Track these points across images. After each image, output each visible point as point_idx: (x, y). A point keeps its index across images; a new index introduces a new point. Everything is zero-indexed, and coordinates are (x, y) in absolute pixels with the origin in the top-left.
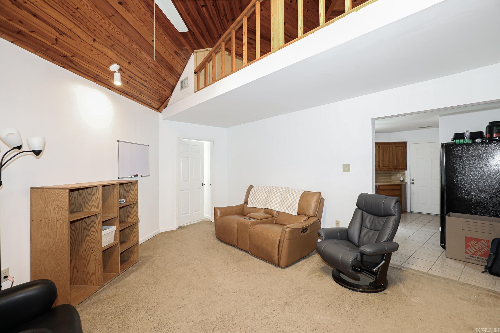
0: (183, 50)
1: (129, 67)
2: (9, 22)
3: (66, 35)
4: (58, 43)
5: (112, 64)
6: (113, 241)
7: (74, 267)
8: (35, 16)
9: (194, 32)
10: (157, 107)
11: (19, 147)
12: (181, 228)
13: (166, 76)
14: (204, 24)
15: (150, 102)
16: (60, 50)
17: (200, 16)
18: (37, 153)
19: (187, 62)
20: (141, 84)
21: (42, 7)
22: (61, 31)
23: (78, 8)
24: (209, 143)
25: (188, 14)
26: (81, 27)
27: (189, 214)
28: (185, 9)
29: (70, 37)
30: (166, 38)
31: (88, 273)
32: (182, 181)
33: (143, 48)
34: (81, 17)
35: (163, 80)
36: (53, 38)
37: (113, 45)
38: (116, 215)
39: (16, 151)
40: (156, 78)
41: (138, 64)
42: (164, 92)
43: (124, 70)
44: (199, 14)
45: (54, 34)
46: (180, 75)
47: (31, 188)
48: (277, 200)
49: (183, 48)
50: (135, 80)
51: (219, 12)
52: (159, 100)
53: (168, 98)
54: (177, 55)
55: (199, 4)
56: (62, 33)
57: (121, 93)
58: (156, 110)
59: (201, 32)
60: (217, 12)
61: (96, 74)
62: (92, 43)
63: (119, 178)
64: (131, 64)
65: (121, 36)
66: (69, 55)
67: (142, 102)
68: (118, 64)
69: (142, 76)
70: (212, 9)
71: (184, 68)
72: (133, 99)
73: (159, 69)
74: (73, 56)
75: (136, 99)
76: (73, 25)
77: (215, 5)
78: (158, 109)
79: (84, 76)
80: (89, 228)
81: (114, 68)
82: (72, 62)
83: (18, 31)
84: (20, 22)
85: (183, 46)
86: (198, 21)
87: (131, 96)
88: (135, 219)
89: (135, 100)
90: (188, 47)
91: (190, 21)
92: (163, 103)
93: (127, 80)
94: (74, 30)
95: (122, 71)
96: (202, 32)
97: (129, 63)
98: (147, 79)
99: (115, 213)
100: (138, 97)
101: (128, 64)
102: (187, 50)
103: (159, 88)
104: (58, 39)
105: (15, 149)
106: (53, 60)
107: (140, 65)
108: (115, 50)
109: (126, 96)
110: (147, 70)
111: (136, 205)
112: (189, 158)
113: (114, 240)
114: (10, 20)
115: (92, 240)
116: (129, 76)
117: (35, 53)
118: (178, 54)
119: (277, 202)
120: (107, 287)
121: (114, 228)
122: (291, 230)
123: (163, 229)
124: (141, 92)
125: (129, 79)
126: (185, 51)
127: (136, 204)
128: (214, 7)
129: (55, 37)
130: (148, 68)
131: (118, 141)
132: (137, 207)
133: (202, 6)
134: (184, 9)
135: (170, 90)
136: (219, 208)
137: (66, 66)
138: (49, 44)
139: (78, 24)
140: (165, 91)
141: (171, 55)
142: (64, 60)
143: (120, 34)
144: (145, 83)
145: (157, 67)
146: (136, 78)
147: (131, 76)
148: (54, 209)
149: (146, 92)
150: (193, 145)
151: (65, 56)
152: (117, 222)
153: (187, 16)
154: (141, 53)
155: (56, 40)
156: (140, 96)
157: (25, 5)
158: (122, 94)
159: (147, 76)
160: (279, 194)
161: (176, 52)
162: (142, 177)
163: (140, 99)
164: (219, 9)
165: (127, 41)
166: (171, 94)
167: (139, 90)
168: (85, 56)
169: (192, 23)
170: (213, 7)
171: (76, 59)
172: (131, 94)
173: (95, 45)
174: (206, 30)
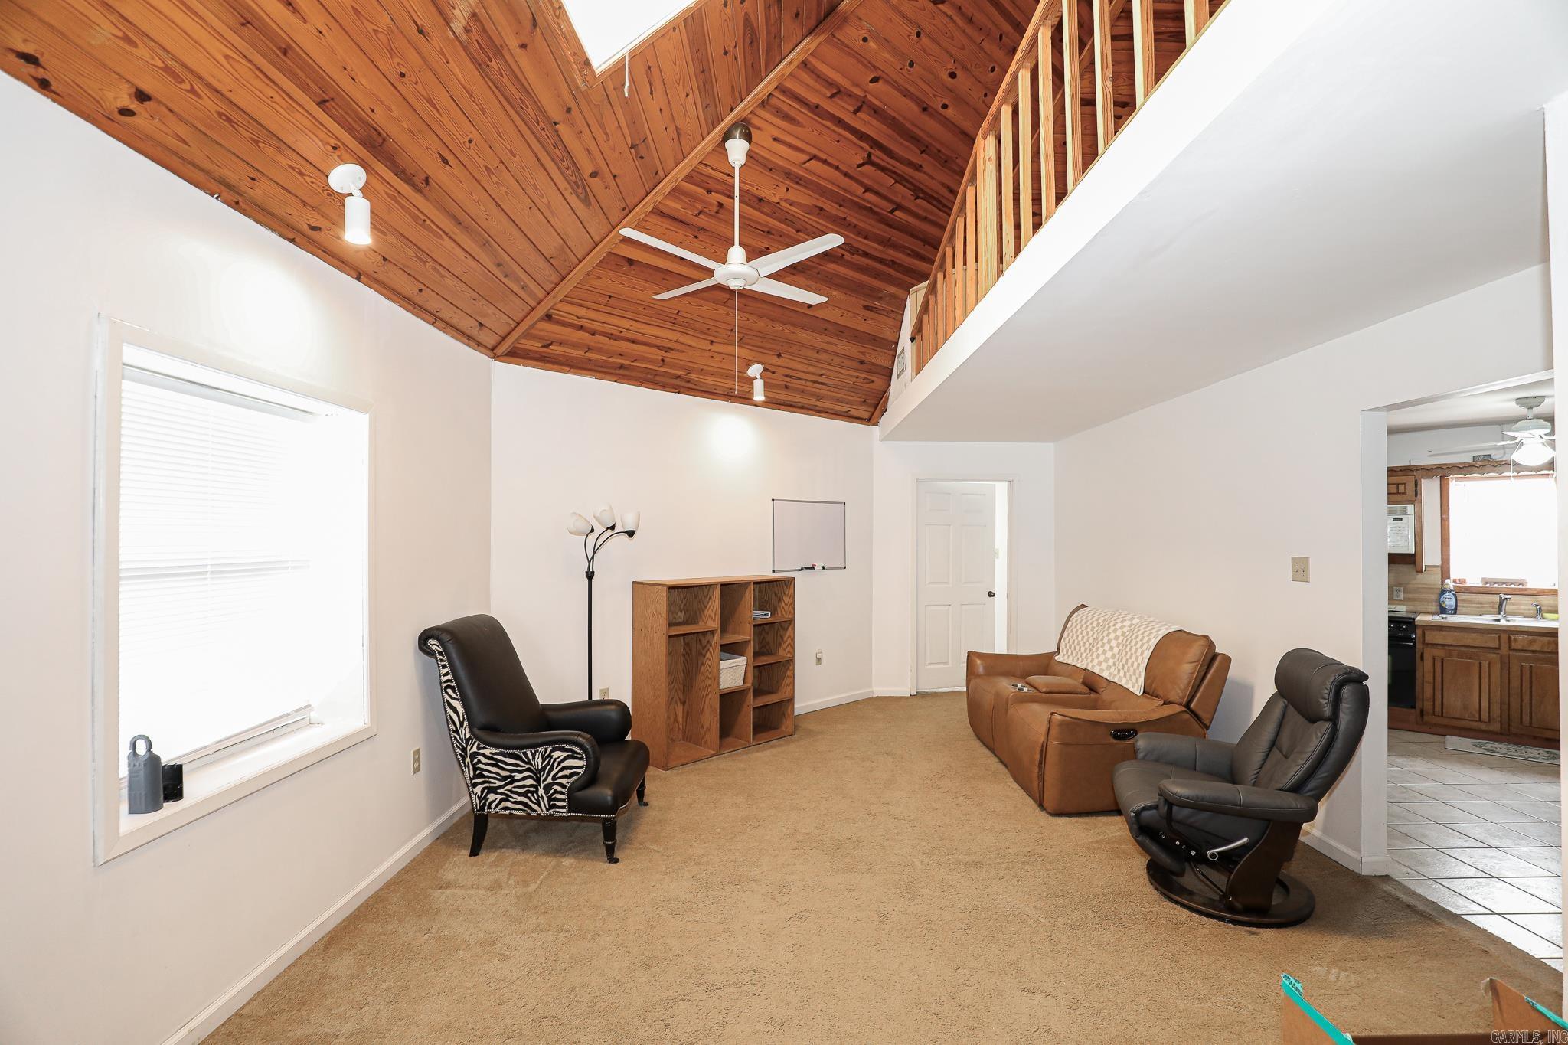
0: (881, 298)
1: (780, 362)
2: (610, 359)
3: (672, 349)
4: (665, 363)
5: (748, 366)
6: (741, 683)
7: (688, 713)
8: (633, 342)
9: (893, 259)
10: (866, 415)
11: (613, 528)
12: (921, 695)
13: (863, 354)
14: (912, 235)
15: (846, 409)
16: (670, 371)
17: (894, 228)
18: (631, 534)
19: (903, 315)
20: (814, 382)
21: (639, 329)
22: (665, 347)
23: (679, 312)
24: (1005, 484)
25: (866, 238)
26: (689, 333)
27: (949, 665)
28: (854, 234)
29: (678, 351)
30: (834, 293)
31: (702, 727)
32: (930, 583)
33: (795, 325)
34: (686, 320)
35: (859, 364)
36: (657, 359)
37: (741, 339)
38: (747, 638)
39: (610, 532)
40: (843, 364)
41: (796, 352)
42: (871, 384)
43: (772, 369)
44: (890, 226)
45: (659, 354)
46: (897, 344)
47: (634, 583)
48: (1111, 649)
49: (880, 295)
50: (800, 379)
51: (939, 201)
52: (865, 401)
53: (885, 392)
54: (871, 310)
55: (885, 213)
56: (667, 350)
57: (779, 407)
58: (864, 422)
59: (910, 253)
60: (935, 203)
61: (727, 388)
62: (710, 347)
63: (773, 571)
64: (782, 355)
65: (751, 321)
66: (682, 373)
67: (827, 412)
68: (759, 363)
69: (811, 369)
70: (917, 205)
71: (900, 329)
72: (806, 412)
73: (842, 347)
74: (688, 373)
75: (812, 410)
76: (678, 334)
77: (921, 195)
78: (871, 420)
79: (710, 396)
80: (704, 652)
81: (755, 370)
82: (688, 382)
83: (619, 366)
84: (620, 355)
85: (880, 290)
86: (892, 238)
87: (802, 408)
88: (789, 652)
89: (810, 412)
90: (892, 290)
91: (876, 246)
92: (876, 407)
93: (785, 383)
94: (682, 340)
95: (770, 371)
96: (913, 251)
97: (779, 356)
98: (823, 372)
99: (744, 634)
100: (816, 406)
101: (776, 357)
102: (892, 296)
103: (855, 380)
104: (664, 358)
105: (609, 530)
106: (664, 387)
107: (800, 353)
108: (748, 344)
109: (791, 409)
110: (816, 355)
111: (790, 624)
112: (950, 525)
113: (744, 682)
114: (610, 357)
115: (707, 673)
116: (787, 376)
117: (641, 386)
118: (874, 309)
119: (1109, 654)
120: (725, 757)
121: (743, 661)
122: (1064, 721)
123: (879, 690)
124: (818, 396)
125: (788, 379)
126: (887, 299)
127: (791, 622)
128: (922, 198)
129: (660, 358)
130: (818, 352)
131: (773, 500)
132: (793, 629)
133: (892, 212)
134: (852, 235)
135: (885, 377)
136: (980, 655)
137: (682, 390)
138: (656, 368)
139: (685, 331)
140: (873, 382)
141: (857, 316)
142: (677, 382)
143: (748, 320)
144: (820, 379)
145: (836, 345)
146: (800, 375)
147: (787, 373)
148: (653, 615)
149: (829, 393)
150: (963, 494)
151: (678, 377)
152: (750, 650)
153: (866, 241)
154: (794, 333)
155: (663, 360)
156: (818, 403)
157: (622, 334)
158: (782, 407)
159: (821, 365)
160: (1119, 633)
161: (866, 308)
162: (824, 571)
163: (821, 409)
164: (936, 196)
165: (763, 324)
166: (890, 385)
167: (812, 394)
168: (705, 368)
169: (880, 247)
170: (919, 201)
171: (692, 376)
172: (800, 405)
173: (715, 348)
174: (922, 244)
